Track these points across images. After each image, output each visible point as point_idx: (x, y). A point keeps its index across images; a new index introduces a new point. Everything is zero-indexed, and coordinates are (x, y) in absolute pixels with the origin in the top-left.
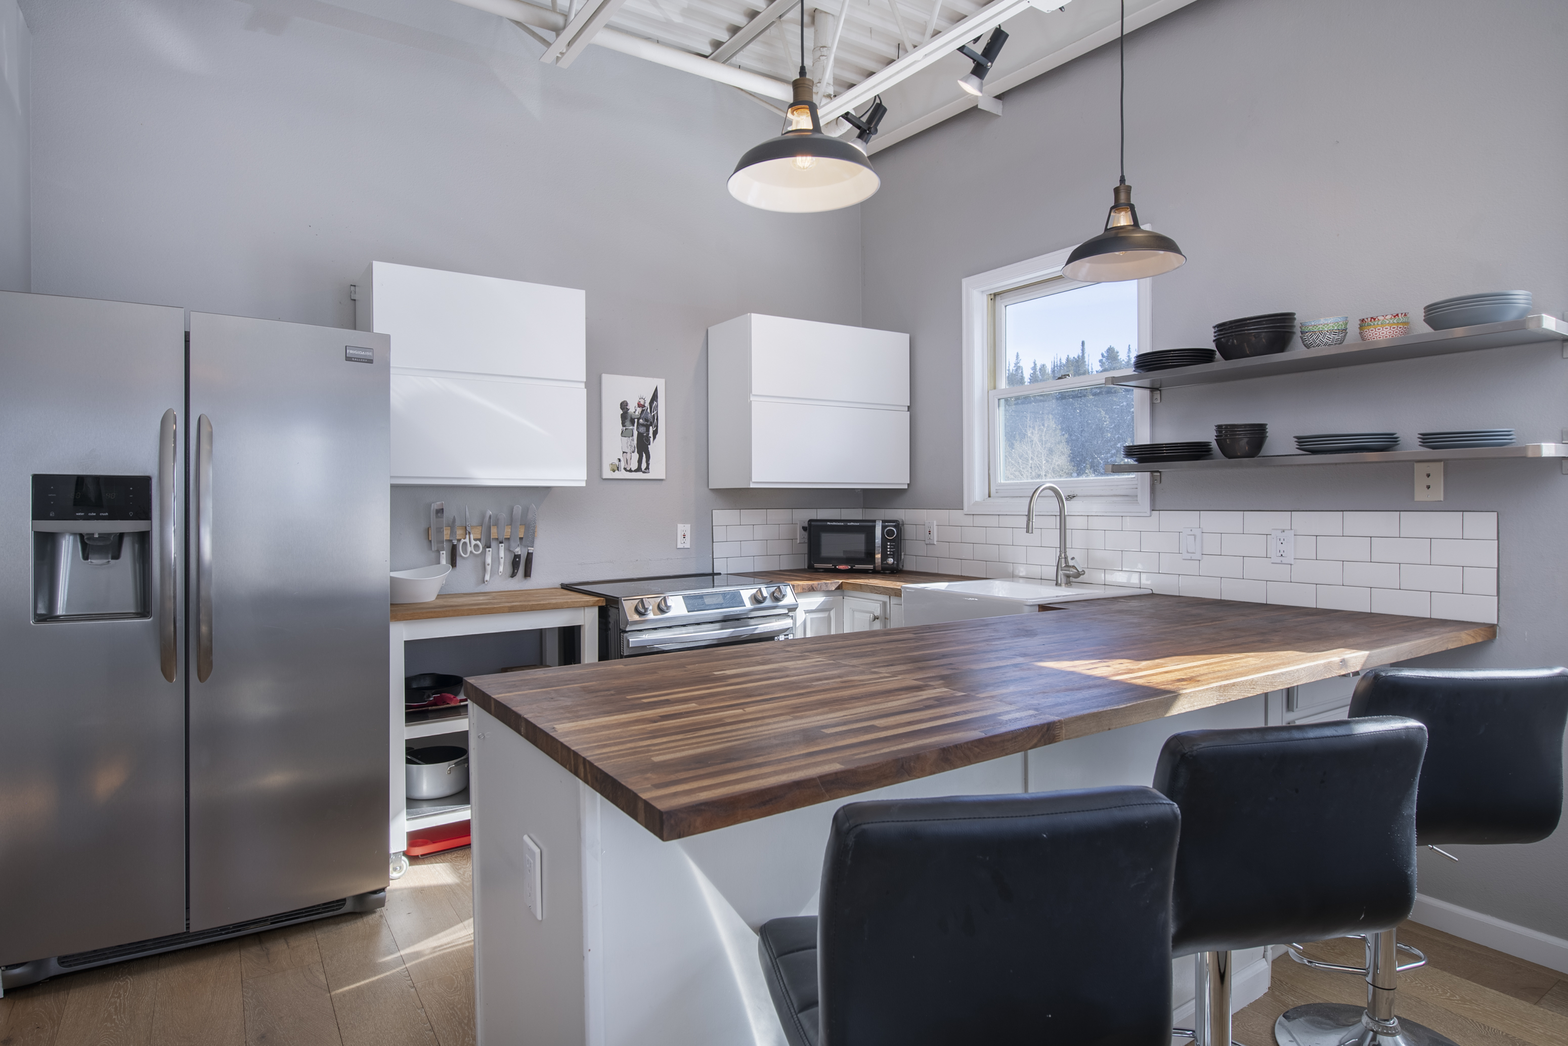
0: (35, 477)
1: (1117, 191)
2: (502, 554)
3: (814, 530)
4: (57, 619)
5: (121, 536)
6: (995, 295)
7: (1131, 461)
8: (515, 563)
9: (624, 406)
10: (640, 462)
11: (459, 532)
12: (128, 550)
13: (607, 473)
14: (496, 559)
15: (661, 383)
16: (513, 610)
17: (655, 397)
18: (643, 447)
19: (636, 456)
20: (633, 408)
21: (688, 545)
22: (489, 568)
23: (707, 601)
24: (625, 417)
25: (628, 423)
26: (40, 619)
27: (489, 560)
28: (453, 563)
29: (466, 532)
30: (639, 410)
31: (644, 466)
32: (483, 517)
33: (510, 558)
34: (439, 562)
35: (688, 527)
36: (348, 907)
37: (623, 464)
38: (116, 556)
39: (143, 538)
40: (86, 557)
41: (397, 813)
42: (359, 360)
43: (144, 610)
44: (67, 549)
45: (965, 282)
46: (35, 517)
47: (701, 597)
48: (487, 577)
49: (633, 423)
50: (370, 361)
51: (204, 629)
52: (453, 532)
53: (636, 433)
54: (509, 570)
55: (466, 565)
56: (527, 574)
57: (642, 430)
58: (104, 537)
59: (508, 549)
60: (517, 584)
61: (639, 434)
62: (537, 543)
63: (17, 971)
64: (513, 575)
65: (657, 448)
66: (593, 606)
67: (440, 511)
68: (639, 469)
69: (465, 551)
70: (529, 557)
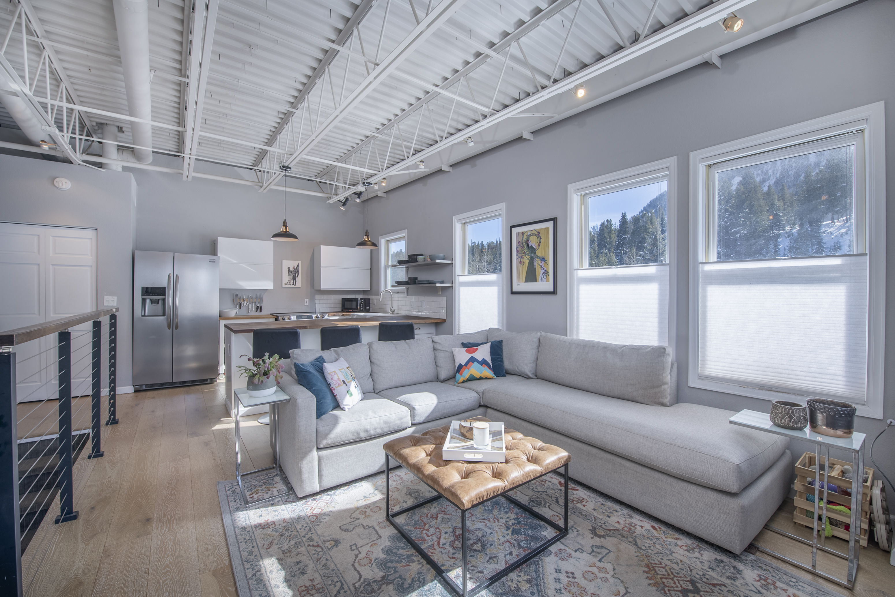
0: (142, 287)
1: (366, 232)
2: (254, 306)
3: (344, 300)
4: (146, 316)
5: (159, 299)
6: (388, 241)
7: (397, 285)
8: (257, 308)
9: (289, 268)
10: (293, 283)
11: (242, 300)
12: (161, 302)
13: (284, 286)
14: (252, 307)
15: (300, 263)
16: (251, 318)
17: (298, 266)
18: (294, 279)
19: (292, 281)
20: (291, 269)
21: (308, 304)
22: (250, 309)
23: (302, 317)
24: (289, 271)
25: (290, 272)
26: (142, 316)
27: (250, 307)
28: (240, 308)
29: (244, 300)
30: (293, 269)
31: (294, 284)
32: (249, 296)
33: (256, 307)
34: (236, 307)
35: (308, 300)
36: (209, 382)
37: (288, 283)
38: (158, 304)
39: (164, 300)
40: (152, 304)
41: (222, 365)
42: (212, 262)
43: (164, 315)
44: (148, 302)
45: (380, 237)
46: (142, 295)
47: (301, 316)
48: (250, 312)
49: (291, 272)
50: (215, 262)
51: (177, 320)
52: (240, 300)
53: (292, 275)
54: (256, 310)
55: (244, 308)
56: (261, 311)
57: (294, 274)
58: (156, 299)
59: (255, 305)
60: (258, 313)
61: (293, 276)
62: (264, 303)
63: (137, 387)
64: (257, 311)
65: (299, 279)
66: (273, 318)
67: (237, 295)
68: (293, 284)
69: (243, 305)
70: (261, 307)
